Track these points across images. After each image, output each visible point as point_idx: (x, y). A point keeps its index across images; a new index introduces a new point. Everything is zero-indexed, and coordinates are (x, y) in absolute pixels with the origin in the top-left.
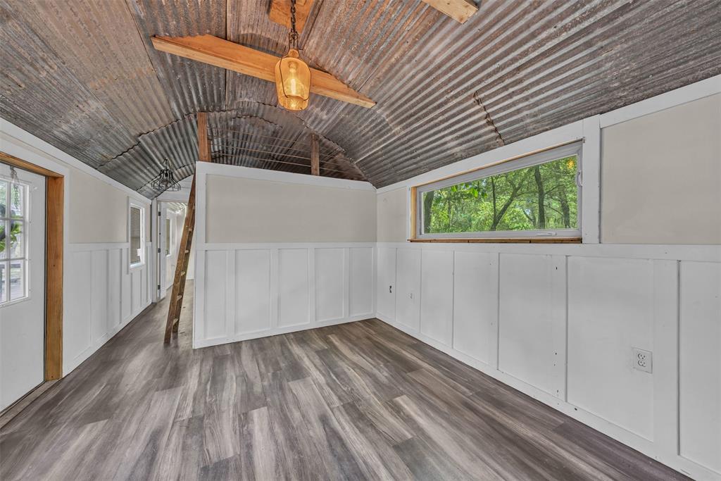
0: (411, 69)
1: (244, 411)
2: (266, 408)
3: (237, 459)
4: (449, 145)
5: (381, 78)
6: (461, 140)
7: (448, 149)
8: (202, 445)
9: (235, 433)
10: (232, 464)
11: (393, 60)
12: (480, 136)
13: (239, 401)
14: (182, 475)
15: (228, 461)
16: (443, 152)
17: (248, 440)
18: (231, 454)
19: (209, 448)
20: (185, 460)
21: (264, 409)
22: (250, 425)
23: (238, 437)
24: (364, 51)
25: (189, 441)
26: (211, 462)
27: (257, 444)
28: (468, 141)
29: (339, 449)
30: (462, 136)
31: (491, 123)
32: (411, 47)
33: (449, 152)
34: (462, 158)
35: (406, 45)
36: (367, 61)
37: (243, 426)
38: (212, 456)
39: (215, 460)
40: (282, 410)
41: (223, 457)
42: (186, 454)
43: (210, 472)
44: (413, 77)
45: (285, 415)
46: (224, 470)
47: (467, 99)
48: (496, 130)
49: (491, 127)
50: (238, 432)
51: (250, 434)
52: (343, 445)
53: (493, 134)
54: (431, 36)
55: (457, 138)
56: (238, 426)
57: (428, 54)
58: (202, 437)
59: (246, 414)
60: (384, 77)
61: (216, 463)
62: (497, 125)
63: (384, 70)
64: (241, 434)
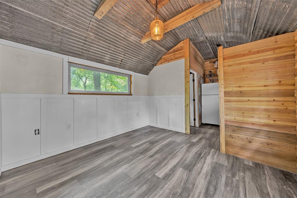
0: (124, 32)
1: (163, 180)
2: (155, 174)
3: (181, 166)
4: (106, 58)
5: (118, 22)
6: (111, 59)
7: (104, 58)
8: (187, 180)
9: (174, 174)
10: (183, 166)
11: (127, 26)
12: (116, 62)
13: (158, 189)
14: (197, 175)
15: (183, 168)
16: (101, 58)
17: (173, 169)
18: (181, 169)
19: (185, 177)
20: (195, 180)
21: (157, 174)
22: (168, 173)
23: (175, 172)
24: (131, 17)
25: (191, 186)
26: (187, 171)
27: (172, 166)
28: (113, 61)
29: (160, 151)
30: (112, 58)
31: (121, 61)
32: (132, 31)
33: (104, 59)
34: (105, 64)
35: (133, 30)
36: (126, 17)
37: (170, 174)
38: (186, 173)
39: (186, 171)
40: (154, 168)
41: (184, 170)
42: (194, 182)
43: (189, 169)
44: (121, 33)
45: (156, 166)
46: (186, 166)
47: (123, 52)
48: (121, 64)
49: (120, 62)
50: (173, 174)
51: (171, 170)
52: (158, 150)
53: (120, 64)
54: (136, 36)
55: (111, 58)
56: (171, 176)
57: (131, 36)
58: (185, 184)
59: (164, 179)
60: (119, 24)
61: (186, 170)
62: (122, 63)
63: (122, 23)
64: (173, 172)
